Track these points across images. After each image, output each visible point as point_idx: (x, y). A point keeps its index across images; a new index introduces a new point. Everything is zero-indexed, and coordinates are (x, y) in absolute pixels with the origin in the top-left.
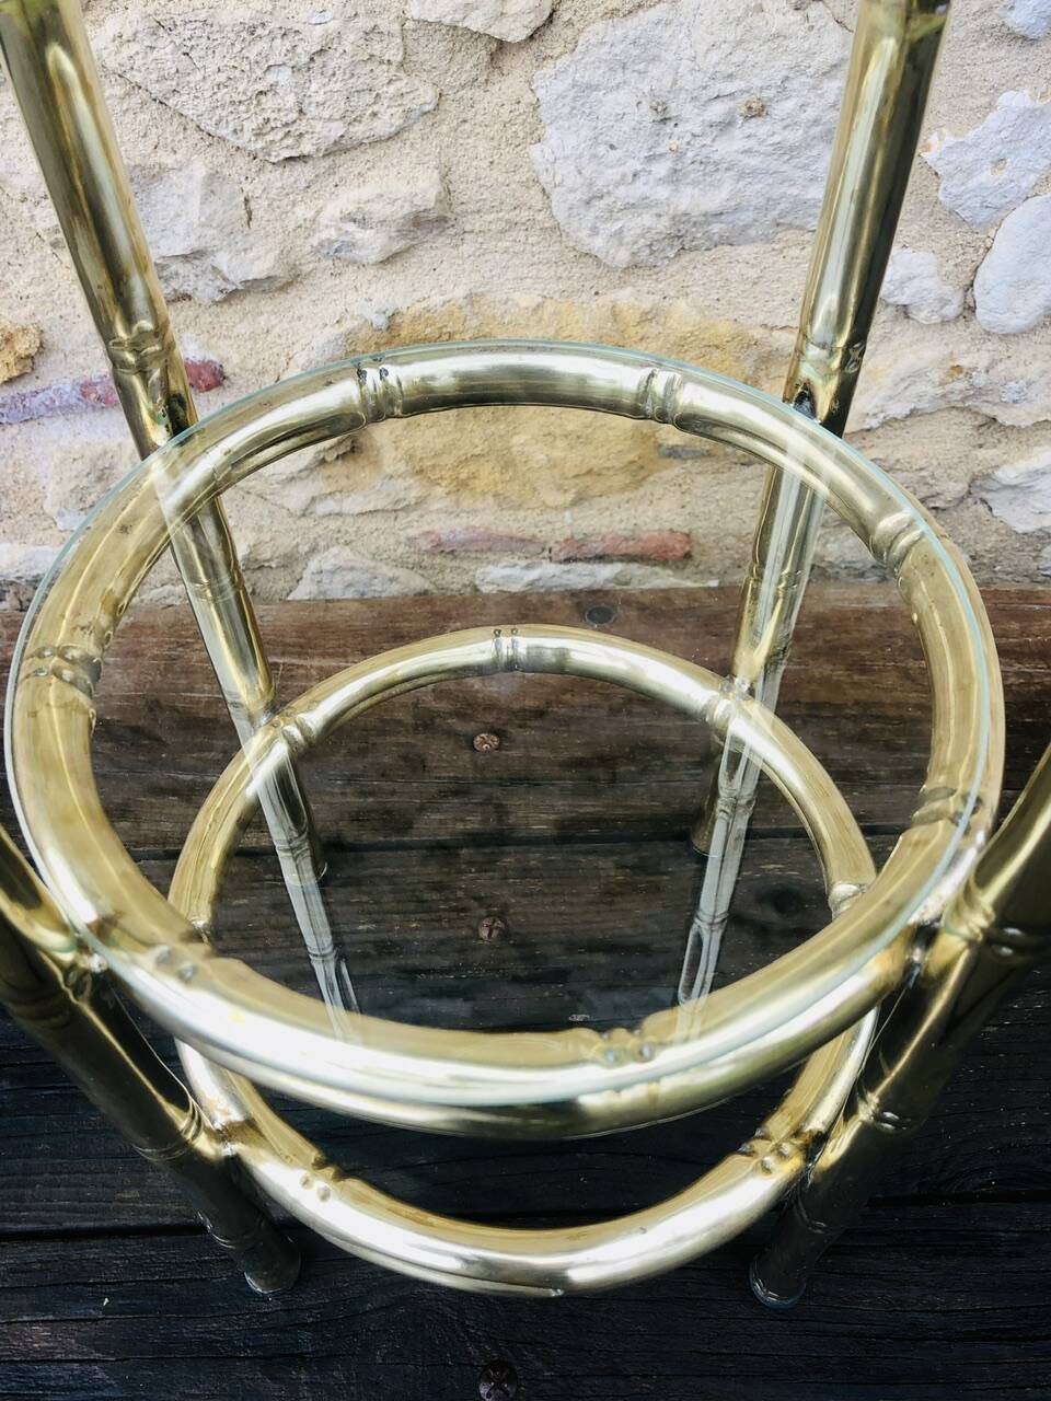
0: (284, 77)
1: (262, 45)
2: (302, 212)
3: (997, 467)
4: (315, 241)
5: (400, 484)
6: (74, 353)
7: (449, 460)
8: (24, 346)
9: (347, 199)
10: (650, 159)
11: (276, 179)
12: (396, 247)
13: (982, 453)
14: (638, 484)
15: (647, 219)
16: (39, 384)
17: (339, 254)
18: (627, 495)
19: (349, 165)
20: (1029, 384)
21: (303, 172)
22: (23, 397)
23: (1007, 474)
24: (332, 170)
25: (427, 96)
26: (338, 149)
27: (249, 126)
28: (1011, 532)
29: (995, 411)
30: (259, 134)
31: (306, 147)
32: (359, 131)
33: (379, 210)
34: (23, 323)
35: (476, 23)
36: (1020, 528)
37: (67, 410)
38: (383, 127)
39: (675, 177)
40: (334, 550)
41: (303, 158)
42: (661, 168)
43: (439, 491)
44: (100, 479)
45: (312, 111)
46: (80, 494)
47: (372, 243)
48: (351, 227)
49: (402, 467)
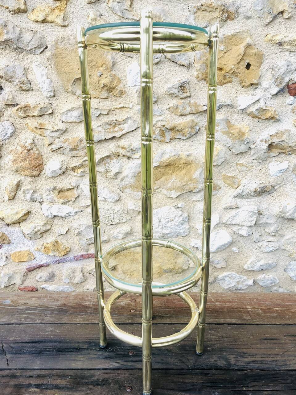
0: (112, 215)
1: (110, 211)
2: (112, 232)
3: (218, 276)
4: (113, 236)
5: (121, 275)
6: (74, 252)
7: (129, 271)
8: (68, 250)
9: (118, 230)
10: (159, 226)
11: (108, 227)
12: (124, 237)
13: (215, 273)
14: (160, 277)
15: (159, 234)
16: (68, 256)
17: (116, 238)
18: (158, 279)
19: (118, 226)
20: (219, 261)
21: (112, 226)
22: (65, 258)
23: (220, 277)
24: (116, 226)
25: (130, 217)
26: (118, 224)
27: (106, 220)
28: (224, 289)
29: (215, 265)
30: (107, 221)
31: (113, 223)
32: (121, 221)
33: (122, 232)
34: (68, 246)
35: (136, 209)
36: (226, 288)
37: (71, 261)
38: (124, 221)
39: (162, 228)
40: (109, 289)
41: (113, 225)
42: (160, 227)
43: (127, 277)
44: (73, 273)
45: (115, 219)
46: (69, 275)
47: (121, 236)
48: (118, 234)
49: (122, 272)
